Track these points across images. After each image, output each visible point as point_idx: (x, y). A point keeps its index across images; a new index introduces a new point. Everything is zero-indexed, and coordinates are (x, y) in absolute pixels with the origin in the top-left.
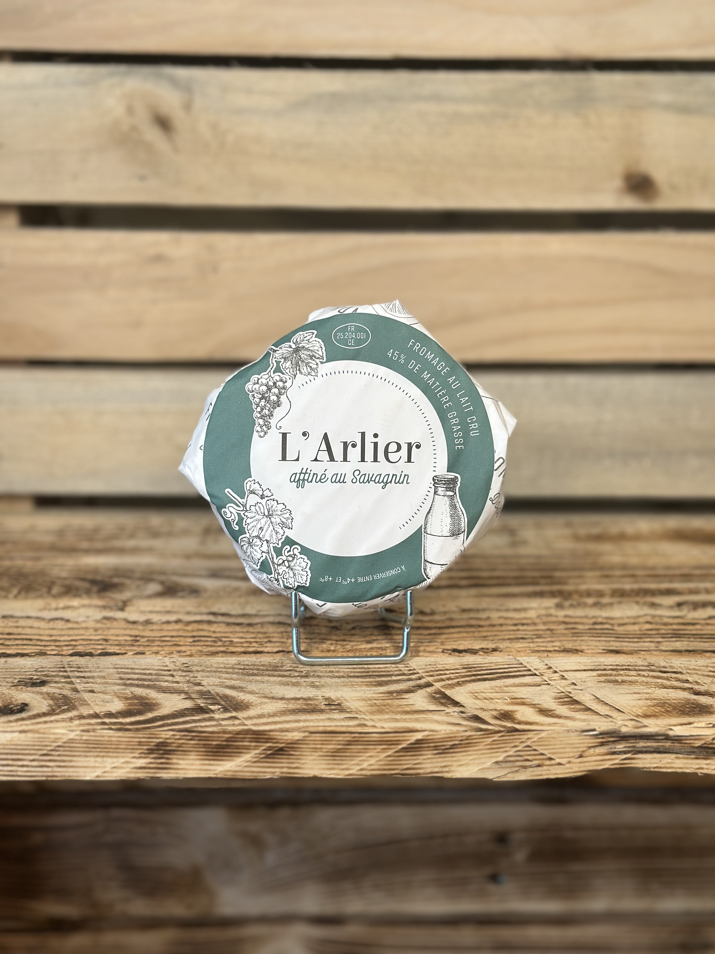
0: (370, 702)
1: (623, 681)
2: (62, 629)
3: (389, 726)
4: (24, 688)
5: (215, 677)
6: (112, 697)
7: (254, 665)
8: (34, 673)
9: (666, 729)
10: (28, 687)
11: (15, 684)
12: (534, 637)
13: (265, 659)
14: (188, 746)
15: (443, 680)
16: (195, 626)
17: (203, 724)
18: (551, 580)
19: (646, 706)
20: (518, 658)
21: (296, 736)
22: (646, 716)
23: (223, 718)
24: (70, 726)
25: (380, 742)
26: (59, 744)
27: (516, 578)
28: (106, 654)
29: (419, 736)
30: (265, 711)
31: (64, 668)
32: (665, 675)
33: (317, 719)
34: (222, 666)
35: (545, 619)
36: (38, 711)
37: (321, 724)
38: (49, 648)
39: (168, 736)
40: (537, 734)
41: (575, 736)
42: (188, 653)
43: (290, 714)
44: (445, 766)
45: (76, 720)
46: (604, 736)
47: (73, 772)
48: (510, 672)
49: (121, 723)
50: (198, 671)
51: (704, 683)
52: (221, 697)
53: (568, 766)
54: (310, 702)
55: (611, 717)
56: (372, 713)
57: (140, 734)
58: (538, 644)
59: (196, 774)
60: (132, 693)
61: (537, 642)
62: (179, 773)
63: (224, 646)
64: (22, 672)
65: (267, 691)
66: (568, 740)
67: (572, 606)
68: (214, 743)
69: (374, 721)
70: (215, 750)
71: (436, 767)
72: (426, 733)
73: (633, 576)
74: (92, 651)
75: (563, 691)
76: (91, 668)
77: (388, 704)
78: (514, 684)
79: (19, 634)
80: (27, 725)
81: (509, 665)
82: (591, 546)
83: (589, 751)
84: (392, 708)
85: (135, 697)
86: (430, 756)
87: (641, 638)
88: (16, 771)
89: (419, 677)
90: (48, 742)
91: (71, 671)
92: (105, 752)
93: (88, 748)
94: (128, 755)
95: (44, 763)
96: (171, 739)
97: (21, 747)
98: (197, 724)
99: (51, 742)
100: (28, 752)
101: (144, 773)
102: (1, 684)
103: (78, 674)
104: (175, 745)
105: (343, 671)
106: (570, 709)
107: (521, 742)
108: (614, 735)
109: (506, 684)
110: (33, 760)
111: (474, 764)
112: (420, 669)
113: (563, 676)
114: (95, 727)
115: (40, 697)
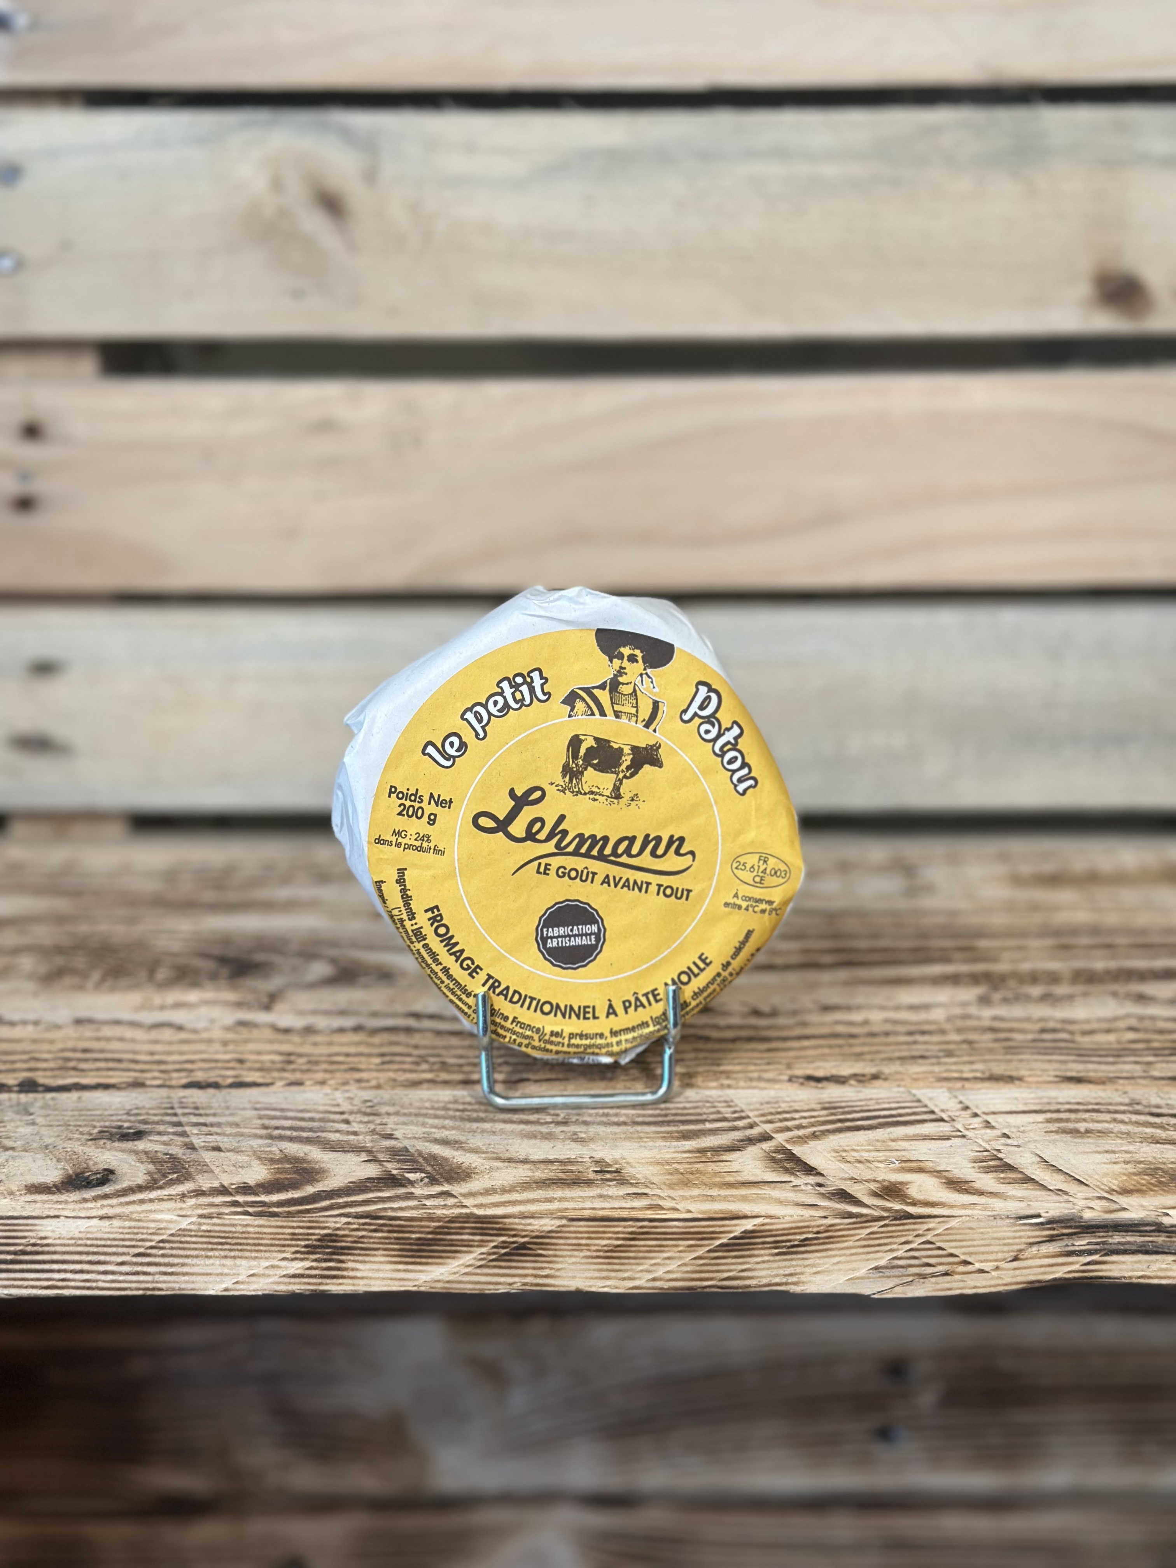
0: (667, 1167)
1: (1088, 1131)
2: (171, 1043)
3: (699, 1208)
4: (108, 1143)
5: (417, 1125)
6: (249, 1158)
8: (124, 1117)
9: (1157, 1213)
10: (114, 1141)
11: (94, 1136)
12: (941, 1054)
14: (372, 1240)
15: (788, 1129)
16: (385, 1037)
17: (395, 1205)
18: (972, 954)
19: (1124, 1174)
20: (914, 1091)
21: (548, 1224)
22: (1125, 1192)
23: (427, 1195)
24: (181, 1209)
25: (685, 1235)
26: (164, 1237)
27: (915, 950)
28: (240, 1085)
29: (749, 1225)
30: (498, 1183)
31: (172, 1108)
32: (1157, 1120)
33: (581, 1197)
34: (427, 1105)
35: (960, 1023)
36: (130, 1183)
37: (588, 1205)
38: (149, 1075)
39: (338, 1225)
40: (943, 1222)
41: (1007, 1226)
42: (374, 1083)
43: (539, 1188)
44: (791, 1275)
45: (190, 1197)
46: (1055, 1226)
47: (187, 1282)
48: (900, 1115)
49: (263, 1204)
50: (388, 1114)
53: (994, 1273)
54: (570, 1167)
55: (1066, 1193)
56: (671, 1186)
57: (293, 1221)
58: (947, 1067)
59: (385, 1286)
60: (281, 1151)
61: (946, 1064)
62: (359, 1285)
63: (431, 1071)
64: (105, 1116)
65: (500, 1149)
66: (995, 1232)
67: (1005, 1001)
68: (414, 1236)
69: (675, 1200)
70: (415, 1247)
71: (776, 1276)
72: (759, 1221)
73: (1109, 946)
74: (219, 1080)
75: (988, 1148)
76: (216, 1109)
77: (698, 1171)
78: (906, 1136)
79: (102, 1051)
80: (112, 1206)
81: (898, 1102)
82: (1040, 895)
83: (1030, 1250)
84: (704, 1178)
85: (287, 1158)
86: (766, 1258)
87: (1118, 1056)
88: (97, 1281)
89: (749, 1123)
90: (147, 1233)
91: (185, 1114)
92: (238, 1250)
93: (210, 1243)
94: (275, 1254)
95: (139, 1269)
96: (344, 1229)
97: (103, 1243)
98: (387, 1205)
99: (151, 1234)
100: (114, 1250)
101: (300, 1283)
102: (71, 1136)
103: (194, 1119)
104: (349, 1239)
105: (625, 1115)
106: (998, 1179)
107: (917, 1236)
108: (1073, 1224)
109: (892, 1136)
110: (122, 1264)
111: (839, 1270)
112: (751, 1110)
113: (988, 1122)
114: (222, 1210)
115: (134, 1158)
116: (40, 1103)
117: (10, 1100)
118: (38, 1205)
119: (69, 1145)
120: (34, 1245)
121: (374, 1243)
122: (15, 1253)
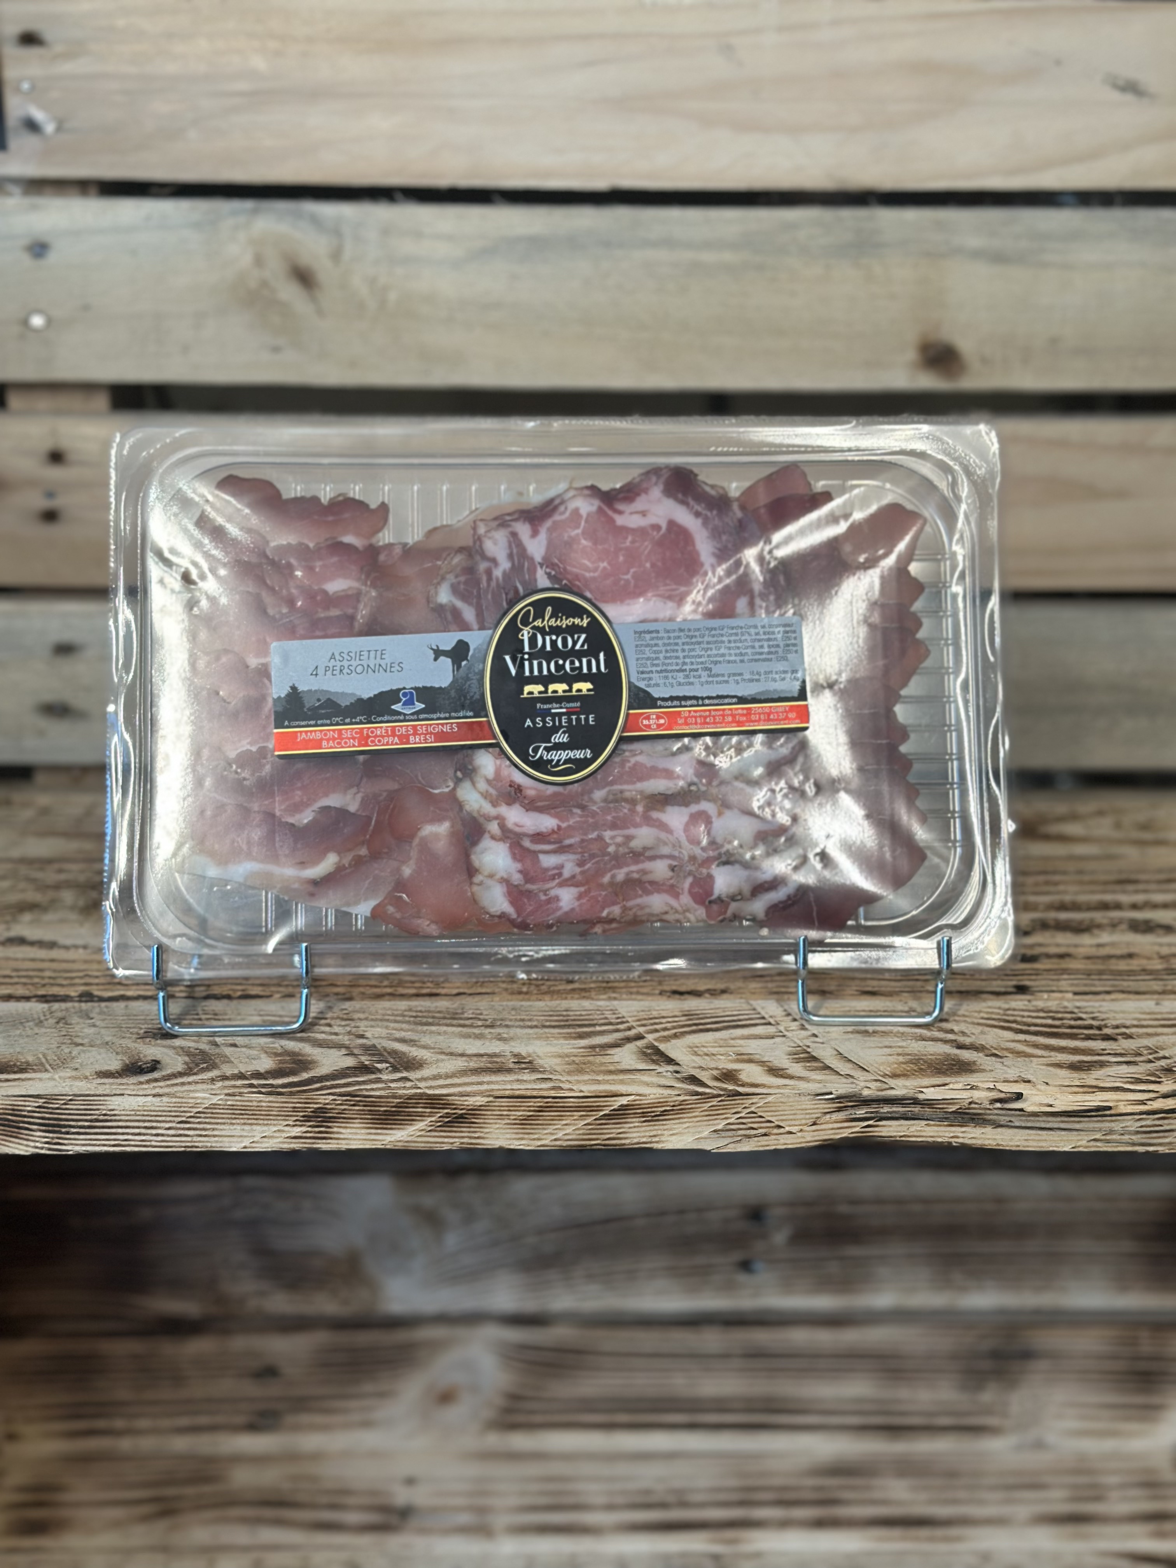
0: (567, 1059)
1: (874, 1032)
3: (588, 1089)
4: (153, 1040)
5: (381, 1027)
6: (258, 1052)
7: (429, 1011)
9: (915, 1091)
10: (157, 1039)
11: (141, 1035)
13: (442, 1004)
14: (351, 1112)
15: (656, 1031)
17: (368, 1087)
19: (896, 1063)
20: (751, 1002)
21: (479, 1101)
22: (894, 1076)
23: (391, 1080)
24: (212, 1089)
25: (578, 1108)
26: (200, 1110)
28: (247, 997)
29: (624, 1101)
30: (442, 1071)
31: (197, 1014)
33: (504, 1081)
34: (389, 1012)
36: (173, 1070)
37: (509, 1087)
39: (327, 1101)
40: (763, 1098)
41: (809, 1101)
43: (473, 1074)
44: (655, 1136)
45: (218, 1081)
46: (842, 1100)
47: (217, 1142)
48: (740, 1020)
49: (272, 1086)
50: (360, 1019)
51: (973, 1034)
52: (389, 1053)
53: (799, 1134)
54: (495, 1059)
55: (852, 1077)
56: (569, 1073)
57: (293, 1098)
59: (361, 1145)
60: (282, 1047)
62: (342, 1144)
63: (391, 987)
64: (147, 1020)
65: (444, 1045)
66: (799, 1105)
68: (382, 1109)
69: (572, 1083)
70: (383, 1117)
71: (643, 1137)
72: (632, 1097)
74: (231, 993)
75: (801, 1044)
76: (231, 1015)
77: (589, 1062)
78: (742, 1035)
80: (161, 1087)
81: (738, 1011)
83: (823, 1118)
84: (593, 1067)
85: (287, 1053)
86: (637, 1124)
88: (151, 1141)
89: (628, 1027)
90: (187, 1107)
91: (208, 1019)
92: (254, 1119)
93: (233, 1114)
94: (281, 1122)
95: (181, 1132)
96: (331, 1104)
97: (155, 1113)
98: (362, 1087)
99: (190, 1107)
100: (163, 1118)
101: (299, 1143)
102: (124, 1035)
104: (335, 1111)
105: (537, 1020)
106: (805, 1067)
107: (745, 1108)
108: (854, 1099)
109: (733, 1036)
110: (169, 1128)
111: (689, 1132)
112: (630, 1017)
113: (803, 1025)
114: (242, 1090)
115: (173, 1051)
116: (97, 1010)
117: (74, 1007)
118: (107, 1086)
119: (125, 1042)
120: (105, 1115)
121: (353, 1114)
122: (91, 1121)
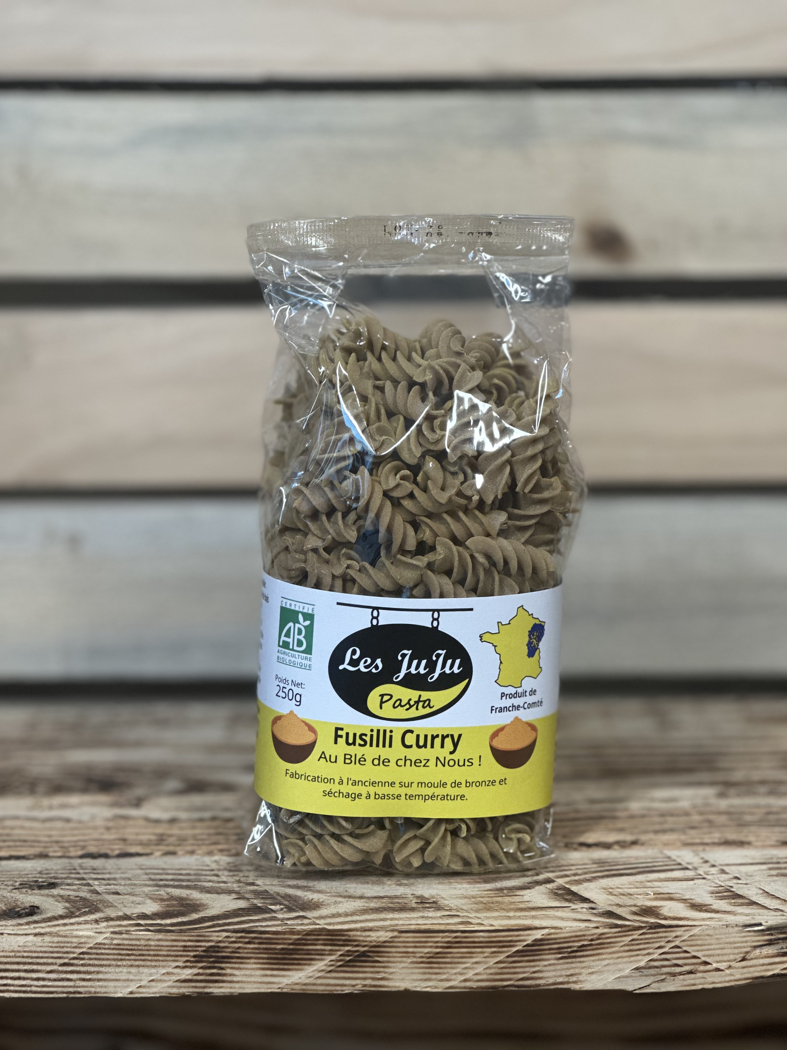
0: (474, 900)
2: (63, 830)
3: (498, 924)
4: (29, 891)
5: (273, 876)
6: (143, 899)
8: (38, 875)
10: (34, 890)
11: (17, 887)
12: (686, 828)
14: (246, 951)
15: (567, 876)
17: (264, 924)
20: (665, 852)
21: (383, 936)
23: (287, 918)
24: (97, 928)
25: (489, 944)
26: (84, 950)
28: (126, 855)
29: (538, 935)
30: (341, 911)
31: (75, 869)
33: (407, 918)
35: (702, 809)
36: (53, 914)
37: (413, 922)
38: (51, 849)
39: (220, 939)
40: (688, 931)
41: (736, 933)
42: (233, 852)
43: (373, 913)
44: (572, 975)
45: (102, 922)
46: (773, 932)
47: (101, 987)
48: (655, 866)
49: (161, 925)
52: (282, 897)
53: (727, 972)
54: (397, 901)
55: (782, 911)
56: (477, 911)
57: (185, 936)
58: (692, 836)
59: (255, 988)
60: (168, 894)
61: (690, 834)
62: (235, 988)
64: (23, 874)
65: (341, 890)
66: (727, 938)
67: (738, 795)
68: (279, 947)
69: (481, 919)
70: (279, 956)
71: (561, 976)
72: (546, 931)
74: (108, 852)
75: (723, 885)
76: (110, 870)
77: (497, 902)
78: (658, 878)
79: (8, 835)
80: (43, 928)
81: (653, 858)
83: (754, 952)
84: (502, 906)
85: (172, 898)
86: (552, 962)
88: (31, 986)
90: (71, 947)
92: (141, 960)
93: (120, 954)
94: (170, 963)
95: (64, 976)
96: (224, 942)
97: (36, 955)
98: (256, 924)
99: (73, 947)
100: (45, 960)
101: (188, 987)
103: (94, 876)
104: (229, 950)
106: (731, 904)
107: (668, 942)
108: (786, 930)
109: (648, 879)
110: (51, 972)
111: (608, 971)
113: (723, 870)
114: (128, 929)
115: (52, 899)
121: (247, 953)
